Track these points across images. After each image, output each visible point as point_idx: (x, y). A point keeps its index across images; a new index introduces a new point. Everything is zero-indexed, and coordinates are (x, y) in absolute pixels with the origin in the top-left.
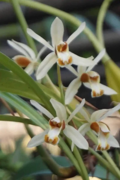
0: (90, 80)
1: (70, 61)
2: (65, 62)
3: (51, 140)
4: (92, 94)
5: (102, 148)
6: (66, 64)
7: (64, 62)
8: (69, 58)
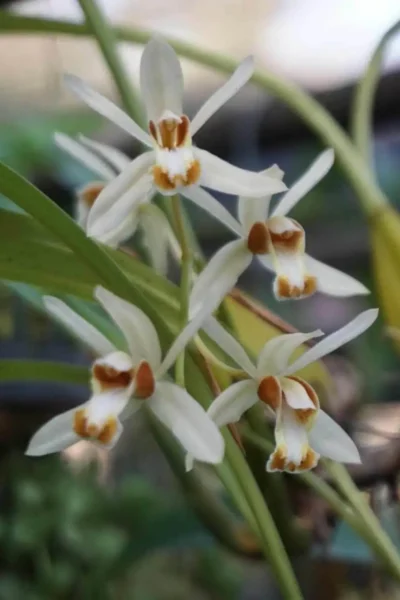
0: (271, 246)
1: (192, 174)
2: (176, 177)
3: (93, 428)
4: (276, 288)
5: (287, 461)
6: (178, 183)
7: (171, 176)
8: (189, 166)
